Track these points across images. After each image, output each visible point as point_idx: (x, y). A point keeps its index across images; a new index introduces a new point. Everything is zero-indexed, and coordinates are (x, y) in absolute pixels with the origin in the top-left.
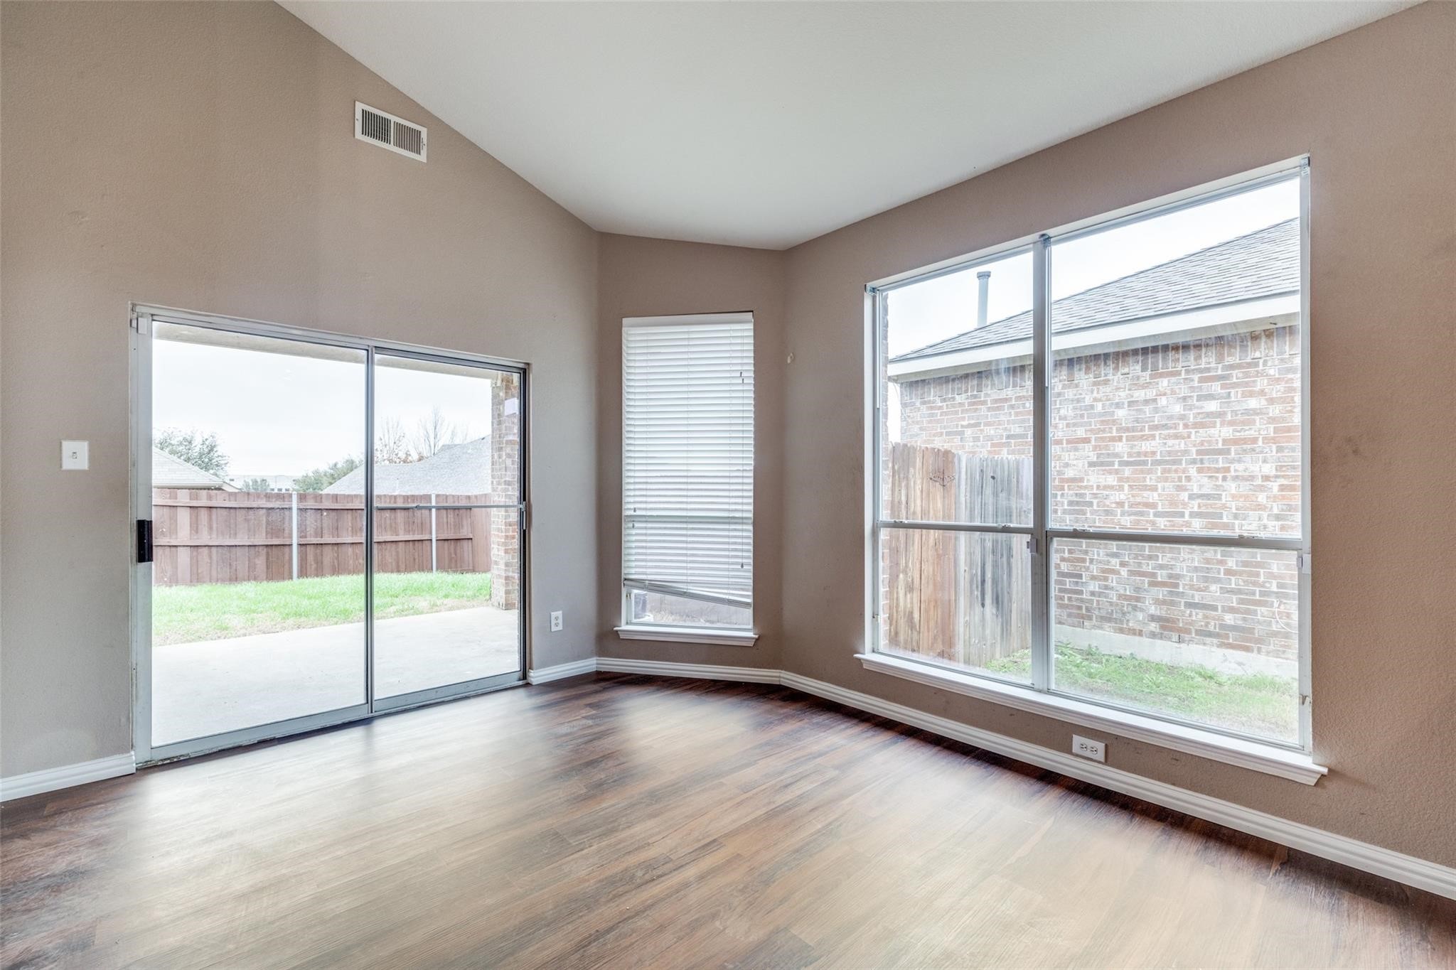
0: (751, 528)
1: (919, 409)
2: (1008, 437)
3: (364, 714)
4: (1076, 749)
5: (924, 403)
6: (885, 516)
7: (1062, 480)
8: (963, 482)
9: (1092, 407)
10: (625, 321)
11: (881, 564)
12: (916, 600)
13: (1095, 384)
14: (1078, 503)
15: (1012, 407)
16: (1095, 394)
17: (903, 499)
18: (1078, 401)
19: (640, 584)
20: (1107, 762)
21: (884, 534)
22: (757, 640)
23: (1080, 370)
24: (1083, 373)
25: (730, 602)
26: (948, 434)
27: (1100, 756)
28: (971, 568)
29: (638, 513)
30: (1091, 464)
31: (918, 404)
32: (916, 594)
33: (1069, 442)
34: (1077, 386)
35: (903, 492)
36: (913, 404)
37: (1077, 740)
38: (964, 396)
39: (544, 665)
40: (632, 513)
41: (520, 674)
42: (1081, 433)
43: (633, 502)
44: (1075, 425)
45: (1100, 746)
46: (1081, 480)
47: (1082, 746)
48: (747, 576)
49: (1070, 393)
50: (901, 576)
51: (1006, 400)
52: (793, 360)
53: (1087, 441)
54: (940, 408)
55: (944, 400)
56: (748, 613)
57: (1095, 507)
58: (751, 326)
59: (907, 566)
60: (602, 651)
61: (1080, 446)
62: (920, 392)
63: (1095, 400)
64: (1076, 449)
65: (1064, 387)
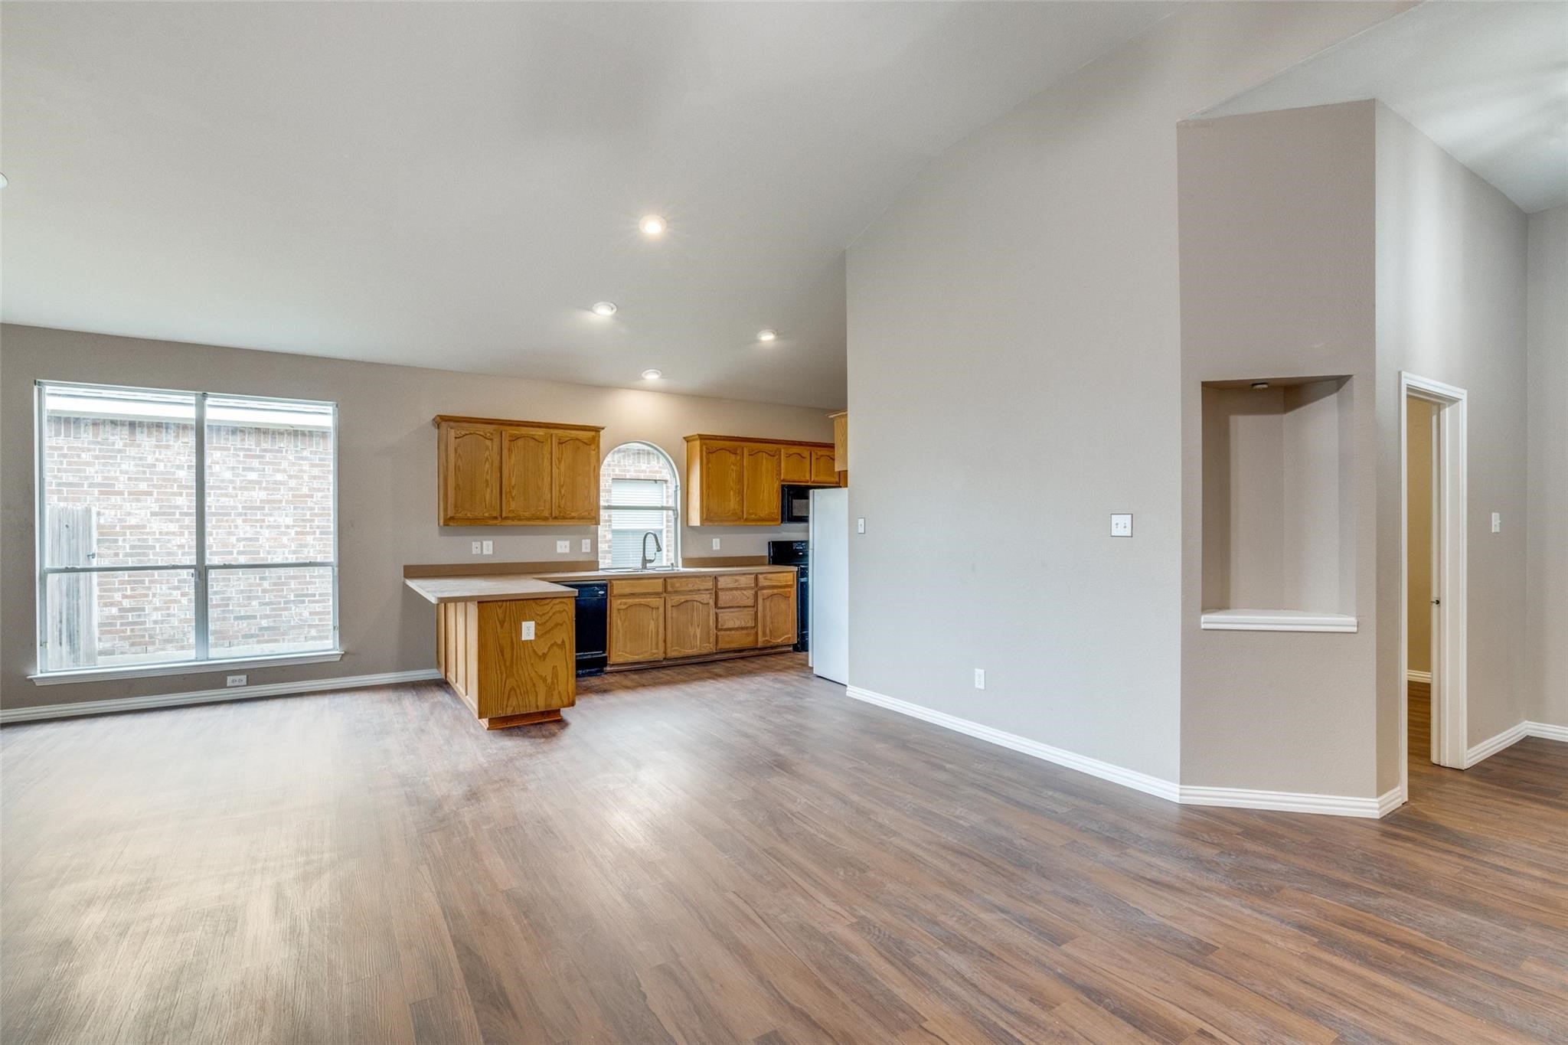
4: (229, 684)
7: (123, 527)
9: (154, 466)
13: (157, 447)
16: (157, 455)
18: (141, 459)
20: (249, 684)
23: (142, 433)
27: (244, 683)
30: (153, 514)
34: (139, 446)
37: (230, 678)
42: (143, 486)
44: (136, 479)
45: (244, 677)
46: (144, 527)
47: (233, 681)
49: (131, 451)
53: (150, 494)
57: (158, 550)
63: (157, 460)
65: (125, 445)
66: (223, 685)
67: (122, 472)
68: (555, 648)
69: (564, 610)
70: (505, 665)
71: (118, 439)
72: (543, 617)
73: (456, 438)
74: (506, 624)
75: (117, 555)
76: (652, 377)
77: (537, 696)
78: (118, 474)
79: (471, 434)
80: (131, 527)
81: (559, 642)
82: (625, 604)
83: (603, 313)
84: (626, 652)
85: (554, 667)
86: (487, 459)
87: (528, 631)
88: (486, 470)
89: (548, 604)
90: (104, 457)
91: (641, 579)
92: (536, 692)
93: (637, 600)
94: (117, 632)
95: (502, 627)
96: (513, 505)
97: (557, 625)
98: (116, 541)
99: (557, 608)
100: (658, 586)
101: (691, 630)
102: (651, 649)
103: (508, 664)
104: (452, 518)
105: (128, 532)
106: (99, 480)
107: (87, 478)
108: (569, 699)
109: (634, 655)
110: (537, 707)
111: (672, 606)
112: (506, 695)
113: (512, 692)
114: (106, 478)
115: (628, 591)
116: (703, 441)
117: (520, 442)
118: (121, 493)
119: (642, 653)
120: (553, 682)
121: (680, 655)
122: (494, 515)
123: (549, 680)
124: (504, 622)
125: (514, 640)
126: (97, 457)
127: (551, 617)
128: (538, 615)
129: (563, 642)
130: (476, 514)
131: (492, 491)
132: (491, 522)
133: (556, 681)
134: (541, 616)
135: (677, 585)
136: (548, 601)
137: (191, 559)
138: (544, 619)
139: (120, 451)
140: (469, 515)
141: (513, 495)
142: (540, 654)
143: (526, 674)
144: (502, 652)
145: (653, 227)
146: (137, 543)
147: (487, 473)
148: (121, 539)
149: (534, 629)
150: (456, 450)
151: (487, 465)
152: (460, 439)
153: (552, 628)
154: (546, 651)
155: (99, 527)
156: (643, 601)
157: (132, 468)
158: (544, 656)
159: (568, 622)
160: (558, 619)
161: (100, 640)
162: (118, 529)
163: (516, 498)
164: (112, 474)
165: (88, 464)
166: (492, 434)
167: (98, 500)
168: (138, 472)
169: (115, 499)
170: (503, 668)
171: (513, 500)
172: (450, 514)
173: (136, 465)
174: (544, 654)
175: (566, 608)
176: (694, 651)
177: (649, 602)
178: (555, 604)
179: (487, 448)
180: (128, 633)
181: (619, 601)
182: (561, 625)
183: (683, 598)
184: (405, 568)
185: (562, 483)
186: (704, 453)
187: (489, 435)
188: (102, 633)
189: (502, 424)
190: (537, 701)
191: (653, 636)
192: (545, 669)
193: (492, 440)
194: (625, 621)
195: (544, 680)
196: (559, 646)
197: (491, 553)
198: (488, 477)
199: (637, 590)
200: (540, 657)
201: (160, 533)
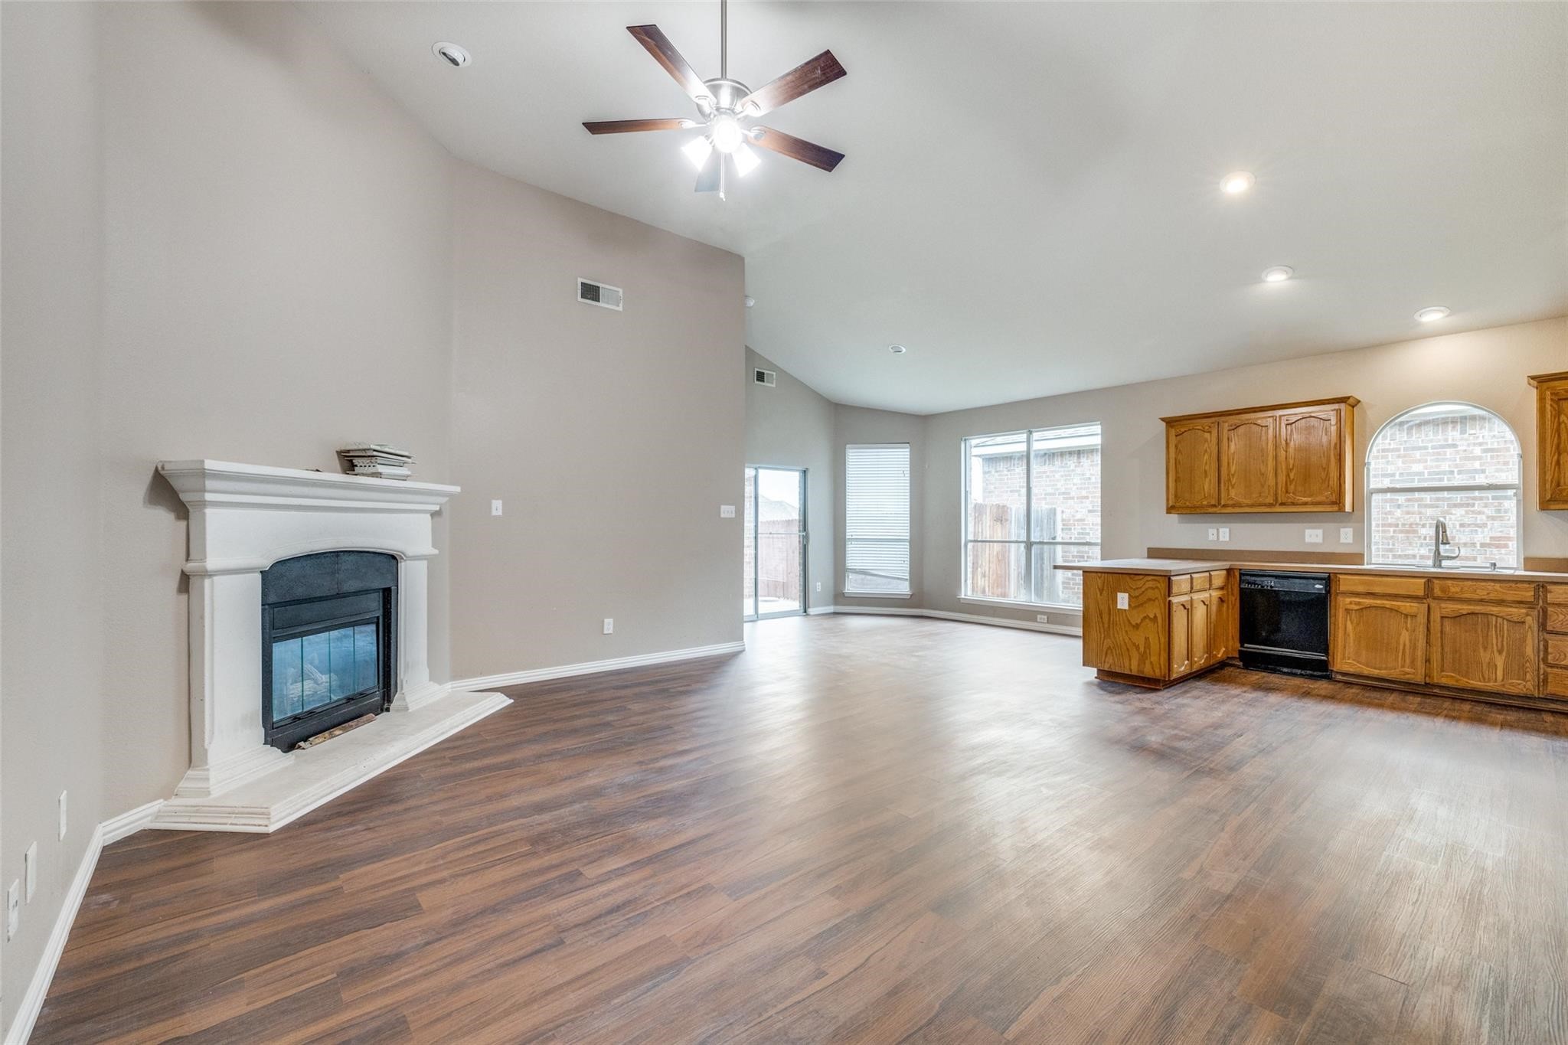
0: (908, 544)
1: (994, 476)
2: (1045, 494)
3: (755, 618)
4: (1038, 620)
5: (997, 472)
6: (970, 537)
7: (1074, 521)
8: (1013, 522)
9: (1090, 478)
10: (848, 446)
11: (968, 559)
12: (987, 582)
13: (1092, 465)
14: (1082, 534)
15: (1048, 476)
16: (1091, 471)
17: (980, 530)
18: (1083, 475)
19: (855, 571)
20: (1048, 622)
21: (970, 545)
22: (911, 595)
23: (1084, 457)
24: (1085, 458)
25: (898, 579)
26: (1011, 491)
27: (1046, 621)
28: (1018, 569)
29: (854, 537)
30: (1090, 511)
31: (993, 473)
32: (987, 578)
33: (1078, 498)
34: (1082, 466)
35: (980, 528)
36: (989, 472)
37: (1039, 616)
38: (1020, 468)
39: (815, 606)
40: (850, 537)
41: (802, 611)
42: (1084, 493)
43: (851, 531)
44: (1081, 488)
45: (1046, 617)
46: (1084, 520)
47: (1041, 619)
48: (906, 567)
49: (1079, 470)
50: (979, 569)
51: (1044, 472)
52: (929, 467)
53: (1087, 498)
54: (1007, 475)
55: (1009, 471)
56: (907, 584)
57: (1091, 536)
58: (908, 450)
59: (982, 564)
60: (836, 603)
61: (1084, 500)
62: (994, 465)
63: (1091, 474)
64: (1082, 502)
65: (1076, 466)
66: (1035, 620)
67: (1074, 484)
68: (1147, 620)
69: (1157, 587)
70: (1103, 627)
71: (1071, 462)
72: (1136, 591)
73: (1176, 436)
74: (1104, 592)
75: (1071, 538)
76: (1432, 317)
77: (1130, 660)
78: (1072, 486)
79: (1189, 430)
80: (1078, 520)
81: (1152, 616)
82: (1359, 603)
83: (1276, 280)
84: (1358, 662)
85: (1147, 639)
86: (1206, 451)
87: (1123, 601)
88: (1205, 461)
89: (1140, 580)
90: (1066, 476)
91: (1387, 576)
92: (1130, 656)
93: (1378, 602)
94: (1071, 589)
95: (1101, 594)
96: (1233, 493)
97: (1150, 600)
98: (1070, 529)
99: (1150, 584)
100: (1418, 587)
101: (1485, 656)
102: (1403, 666)
103: (1106, 625)
104: (1173, 507)
105: (1076, 523)
106: (1063, 490)
107: (1057, 489)
108: (1161, 672)
109: (1371, 667)
110: (1131, 670)
111: (1442, 617)
112: (1104, 653)
113: (1109, 651)
114: (1066, 489)
115: (1361, 589)
116: (1545, 385)
117: (1241, 430)
118: (1073, 498)
119: (1386, 669)
120: (1145, 652)
121: (1460, 685)
122: (1213, 502)
123: (1142, 649)
124: (1103, 590)
125: (1111, 607)
126: (1062, 476)
127: (1143, 592)
128: (1131, 588)
129: (1155, 617)
130: (1195, 503)
131: (1210, 480)
132: (1211, 510)
133: (1148, 651)
134: (1135, 590)
135: (1453, 590)
136: (1141, 577)
137: (1023, 538)
138: (1137, 593)
139: (1073, 470)
140: (1188, 504)
141: (1233, 483)
142: (1134, 623)
143: (1121, 638)
144: (1101, 614)
145: (1236, 185)
146: (1081, 531)
147: (1206, 463)
148: (1073, 528)
149: (1127, 600)
150: (1176, 446)
151: (1206, 457)
152: (1181, 436)
153: (1145, 602)
154: (1139, 621)
155: (1063, 520)
156: (1388, 603)
157: (1079, 482)
158: (1137, 627)
159: (1160, 598)
160: (1150, 594)
161: (1063, 592)
162: (1071, 522)
163: (1236, 486)
164: (1069, 486)
165: (1058, 481)
166: (1210, 427)
167: (1063, 503)
168: (1081, 484)
169: (1071, 502)
170: (1102, 630)
171: (1233, 487)
172: (1171, 504)
173: (1081, 479)
174: (1137, 624)
175: (1159, 585)
176: (1490, 686)
177: (1399, 606)
178: (1147, 581)
179: (1206, 440)
180: (1076, 590)
181: (1348, 600)
182: (1154, 600)
183: (1465, 608)
184: (1149, 549)
185: (1291, 466)
186: (1548, 402)
187: (1207, 428)
188: (1064, 588)
189: (1221, 416)
190: (1130, 665)
191: (1407, 651)
192: (1139, 638)
193: (1210, 432)
194: (1358, 624)
195: (1137, 647)
196: (1150, 619)
197: (1228, 539)
198: (1207, 468)
199: (1377, 590)
200: (1134, 626)
201: (1093, 524)
